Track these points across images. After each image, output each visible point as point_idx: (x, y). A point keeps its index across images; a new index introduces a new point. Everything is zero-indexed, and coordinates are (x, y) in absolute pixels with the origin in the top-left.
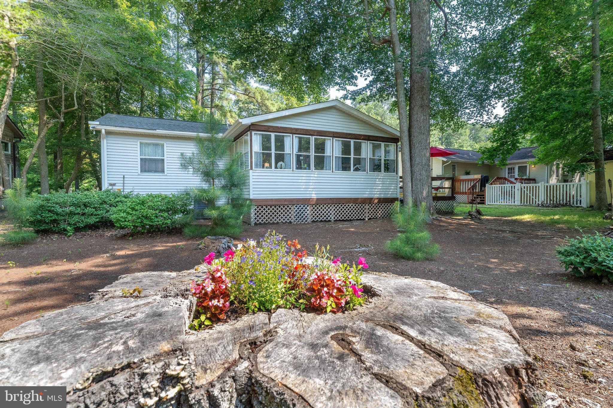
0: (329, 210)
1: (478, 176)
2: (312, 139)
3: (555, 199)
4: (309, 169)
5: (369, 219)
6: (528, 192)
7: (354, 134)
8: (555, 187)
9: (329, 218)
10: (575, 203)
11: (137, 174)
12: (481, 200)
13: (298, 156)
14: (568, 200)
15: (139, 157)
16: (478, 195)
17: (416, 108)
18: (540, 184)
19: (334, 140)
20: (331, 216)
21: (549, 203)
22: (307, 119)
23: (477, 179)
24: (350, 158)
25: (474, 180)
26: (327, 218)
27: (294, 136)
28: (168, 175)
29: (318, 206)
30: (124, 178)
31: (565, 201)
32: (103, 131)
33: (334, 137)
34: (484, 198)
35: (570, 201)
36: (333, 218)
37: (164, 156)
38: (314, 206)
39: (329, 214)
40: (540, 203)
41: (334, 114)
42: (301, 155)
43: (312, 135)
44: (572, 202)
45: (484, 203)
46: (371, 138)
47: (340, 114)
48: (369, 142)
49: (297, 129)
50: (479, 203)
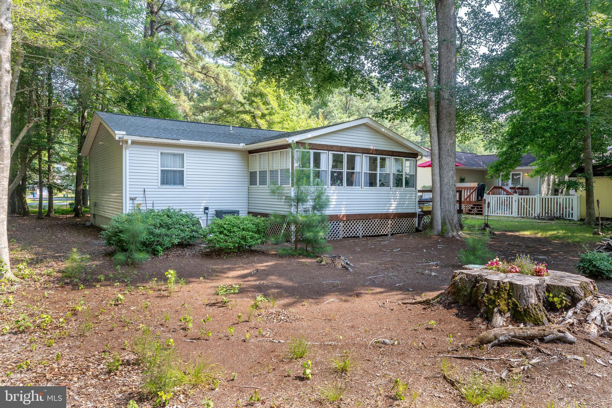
0: (358, 226)
1: (475, 185)
2: (345, 155)
3: (550, 212)
4: (342, 185)
5: (391, 235)
6: (525, 204)
7: (381, 150)
8: (550, 199)
9: (358, 234)
10: (567, 216)
11: (157, 187)
12: (478, 211)
13: (332, 173)
14: (561, 213)
15: (160, 169)
16: (474, 205)
17: (444, 132)
18: (536, 196)
19: (363, 156)
20: (359, 232)
21: (544, 215)
22: (342, 136)
23: (473, 188)
24: (376, 174)
25: (470, 188)
26: (356, 234)
27: (330, 152)
28: (187, 187)
29: (348, 222)
30: (144, 191)
31: (558, 214)
32: (130, 142)
33: (363, 153)
34: (481, 208)
35: (563, 214)
36: (361, 234)
37: (183, 168)
38: (345, 222)
39: (358, 230)
40: (536, 215)
41: (364, 130)
42: (335, 172)
43: (345, 152)
44: (564, 215)
45: (481, 214)
46: (394, 154)
47: (368, 130)
48: (393, 157)
49: (332, 146)
50: (477, 214)
